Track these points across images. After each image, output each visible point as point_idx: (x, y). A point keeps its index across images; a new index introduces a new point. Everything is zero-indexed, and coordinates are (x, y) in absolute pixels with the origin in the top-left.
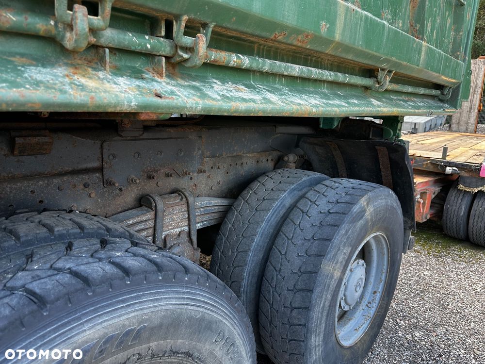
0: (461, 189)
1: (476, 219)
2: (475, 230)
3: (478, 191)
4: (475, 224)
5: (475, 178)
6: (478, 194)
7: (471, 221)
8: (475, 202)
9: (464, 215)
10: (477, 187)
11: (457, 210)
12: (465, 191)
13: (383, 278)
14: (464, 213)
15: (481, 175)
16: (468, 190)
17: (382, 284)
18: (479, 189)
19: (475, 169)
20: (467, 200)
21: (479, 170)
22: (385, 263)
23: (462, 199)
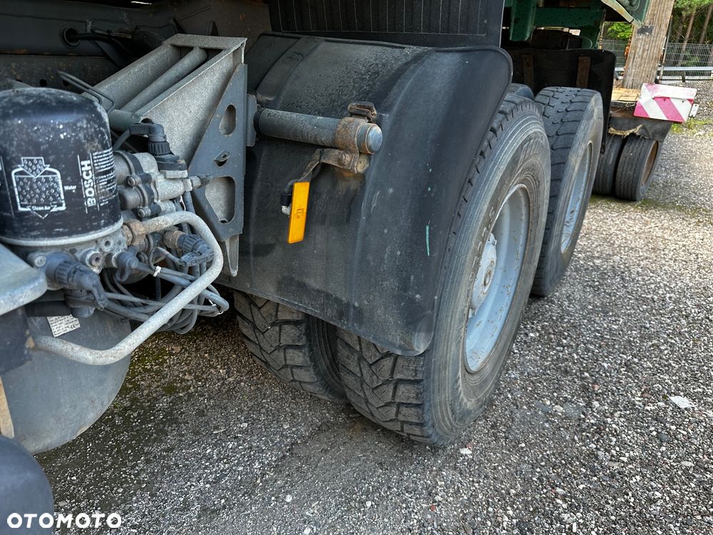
0: (611, 133)
1: (626, 166)
2: (623, 181)
3: (631, 134)
4: (624, 173)
5: (627, 118)
6: (629, 138)
7: (620, 170)
8: (625, 147)
9: (612, 164)
10: (629, 129)
11: (606, 158)
12: (616, 135)
13: (581, 196)
14: (613, 161)
15: (635, 115)
16: (619, 133)
17: (579, 203)
18: (631, 131)
19: (629, 108)
20: (617, 145)
21: (634, 108)
22: (584, 181)
23: (611, 146)
